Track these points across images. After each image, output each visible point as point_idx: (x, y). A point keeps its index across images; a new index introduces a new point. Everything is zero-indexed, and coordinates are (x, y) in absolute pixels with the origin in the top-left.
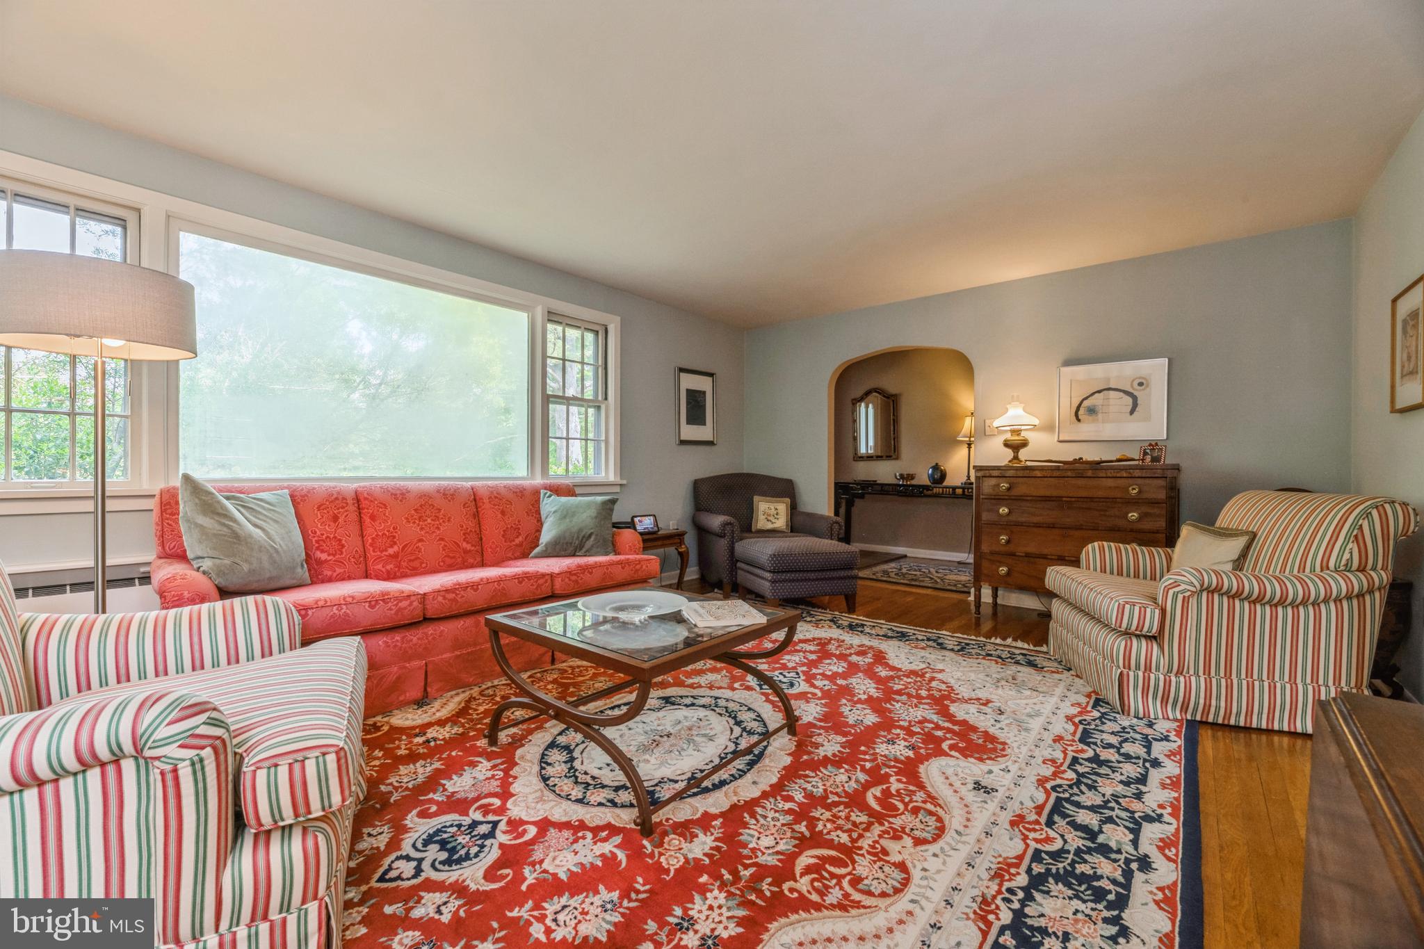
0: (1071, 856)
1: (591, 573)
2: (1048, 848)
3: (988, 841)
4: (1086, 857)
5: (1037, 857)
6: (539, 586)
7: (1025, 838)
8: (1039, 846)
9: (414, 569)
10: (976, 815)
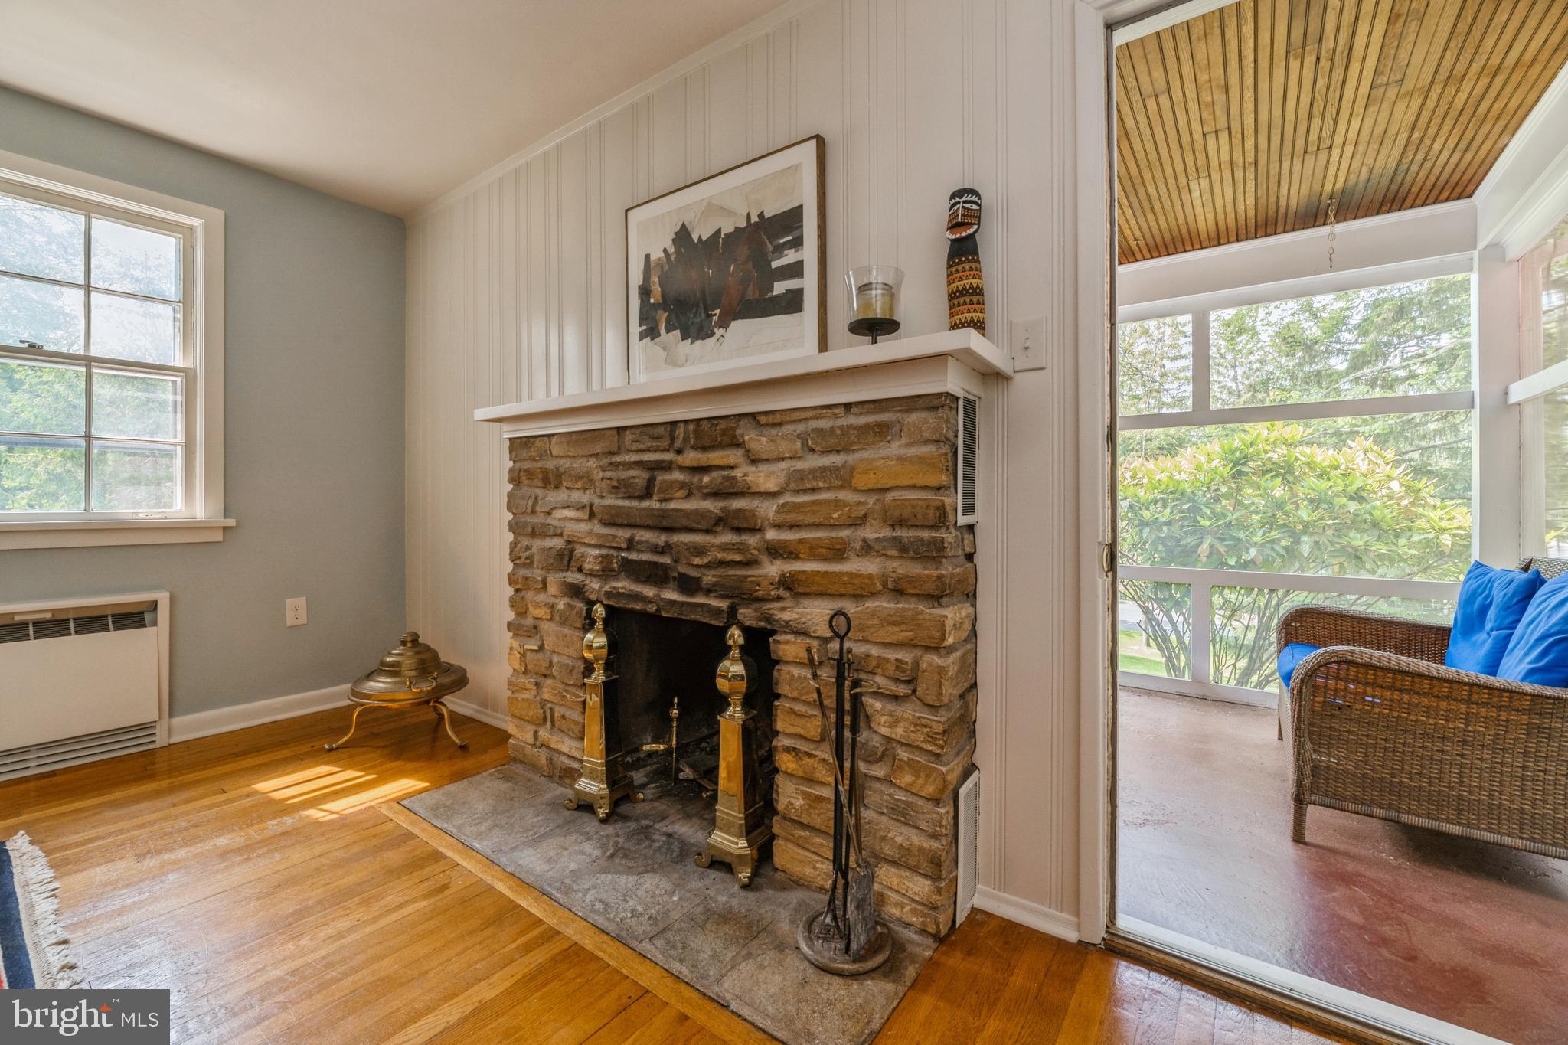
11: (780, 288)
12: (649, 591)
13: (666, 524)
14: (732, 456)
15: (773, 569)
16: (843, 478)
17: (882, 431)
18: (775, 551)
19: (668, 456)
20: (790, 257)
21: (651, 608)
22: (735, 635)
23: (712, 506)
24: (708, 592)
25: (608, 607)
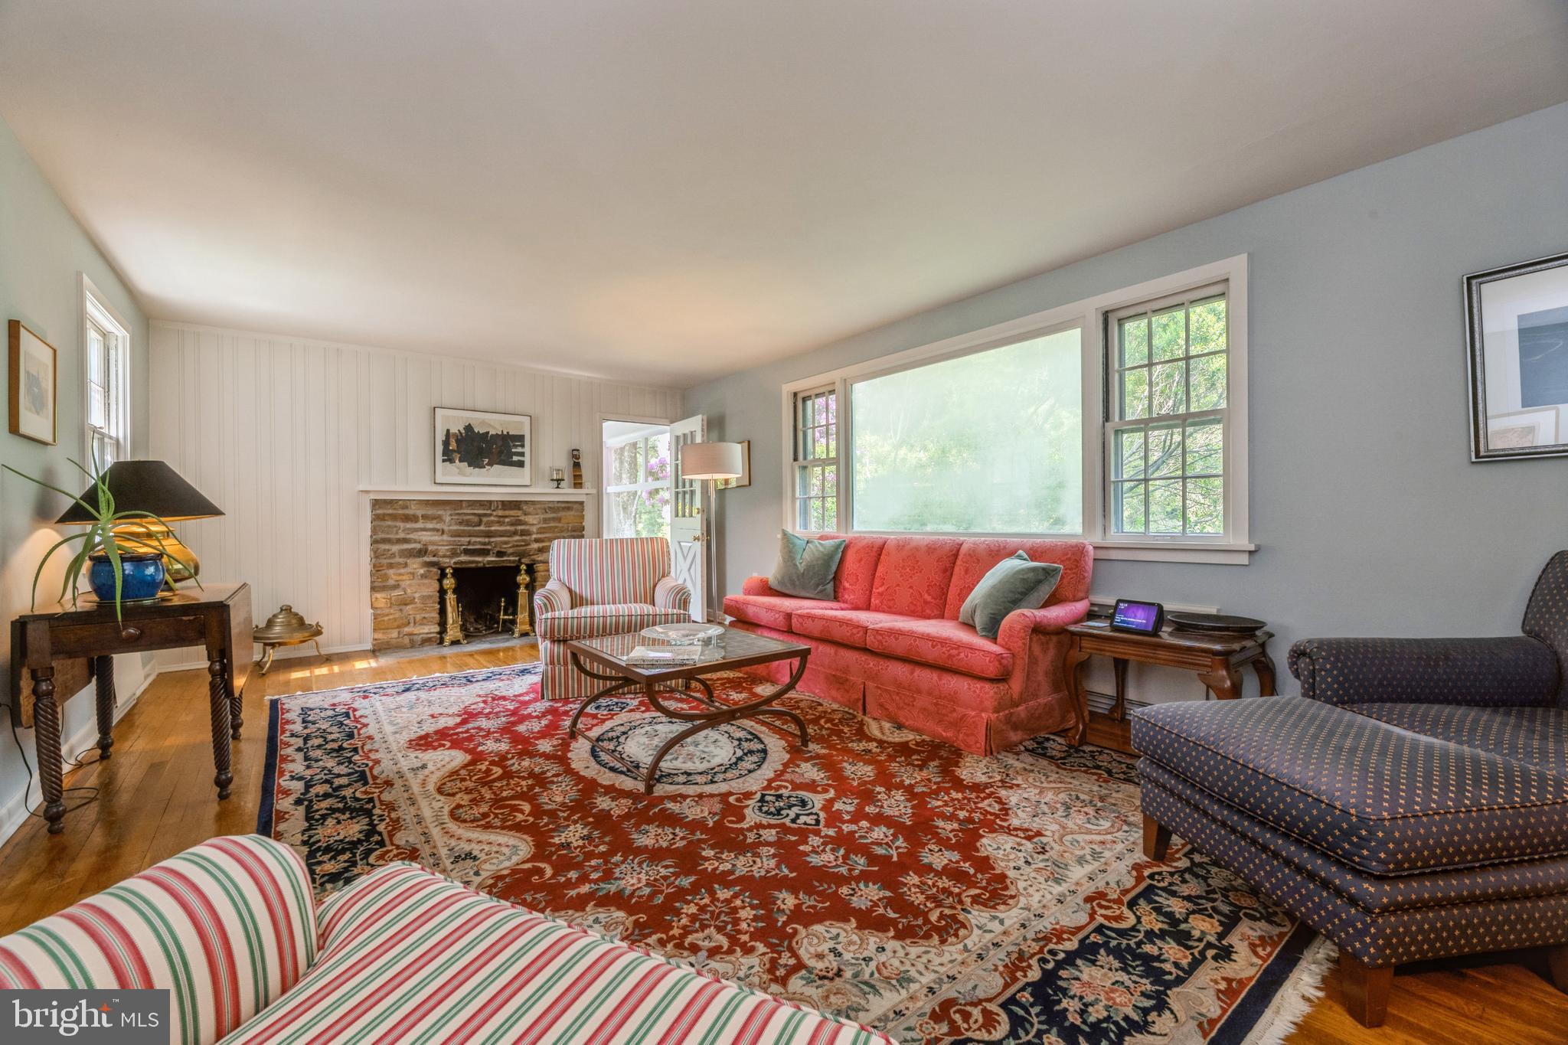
0: (358, 858)
1: (897, 639)
2: (378, 853)
3: (420, 831)
4: (347, 864)
5: (382, 844)
6: (853, 634)
7: (398, 847)
8: (384, 849)
9: (890, 607)
10: (445, 839)
11: (515, 458)
12: (479, 559)
13: (489, 534)
14: (519, 513)
15: (536, 546)
16: (559, 520)
17: (569, 509)
18: (537, 541)
19: (489, 512)
20: (519, 450)
21: (481, 565)
22: (523, 567)
23: (512, 528)
24: (509, 555)
25: (453, 569)
